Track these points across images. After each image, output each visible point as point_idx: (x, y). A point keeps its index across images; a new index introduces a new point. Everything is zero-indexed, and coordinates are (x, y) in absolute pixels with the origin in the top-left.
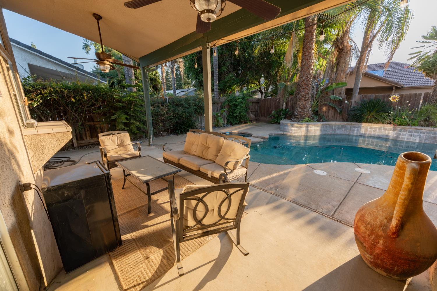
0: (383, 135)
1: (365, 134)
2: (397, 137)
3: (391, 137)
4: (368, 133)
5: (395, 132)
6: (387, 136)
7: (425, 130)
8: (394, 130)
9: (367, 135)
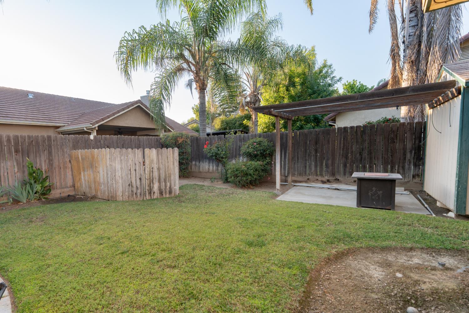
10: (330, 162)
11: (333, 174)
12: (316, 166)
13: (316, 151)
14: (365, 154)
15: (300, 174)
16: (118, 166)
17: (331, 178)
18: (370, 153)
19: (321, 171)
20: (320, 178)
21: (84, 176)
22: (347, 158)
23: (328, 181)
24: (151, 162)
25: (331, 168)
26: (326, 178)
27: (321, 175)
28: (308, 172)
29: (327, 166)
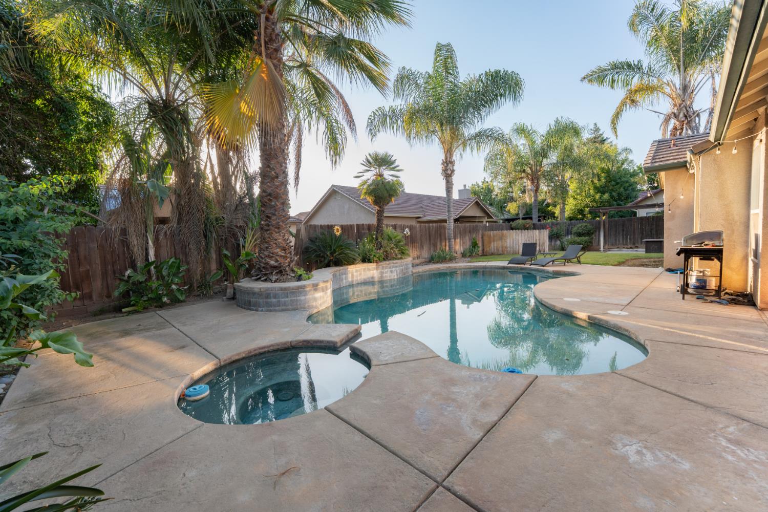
0: (369, 278)
1: (352, 281)
2: (382, 277)
3: (376, 279)
4: (355, 279)
5: (379, 271)
6: (373, 278)
7: (396, 263)
8: (377, 269)
9: (354, 283)
10: (632, 237)
11: (634, 244)
12: (623, 240)
13: (623, 230)
14: (654, 232)
15: (613, 245)
16: (520, 239)
17: (633, 246)
18: (656, 231)
19: (626, 242)
20: (626, 246)
21: (494, 244)
22: (642, 234)
23: (631, 248)
24: (536, 236)
25: (632, 240)
26: (630, 246)
27: (627, 244)
28: (617, 243)
29: (630, 239)
